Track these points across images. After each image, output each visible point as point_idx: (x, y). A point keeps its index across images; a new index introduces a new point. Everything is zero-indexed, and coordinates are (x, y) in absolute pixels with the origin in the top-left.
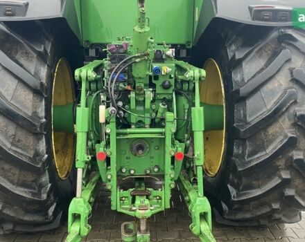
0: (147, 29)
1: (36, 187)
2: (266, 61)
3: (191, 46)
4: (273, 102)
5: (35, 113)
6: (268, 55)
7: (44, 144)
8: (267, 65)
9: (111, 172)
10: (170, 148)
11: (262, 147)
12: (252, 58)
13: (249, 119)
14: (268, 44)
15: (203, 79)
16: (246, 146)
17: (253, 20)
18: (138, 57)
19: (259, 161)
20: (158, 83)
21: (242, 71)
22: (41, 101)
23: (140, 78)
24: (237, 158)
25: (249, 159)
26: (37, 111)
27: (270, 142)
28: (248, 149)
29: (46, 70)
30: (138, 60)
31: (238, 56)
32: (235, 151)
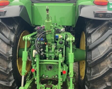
0: (50, 21)
1: (8, 81)
2: (101, 34)
3: (74, 27)
4: (103, 52)
5: (8, 53)
6: (102, 32)
7: (11, 64)
8: (101, 36)
9: (37, 77)
10: (60, 69)
11: (98, 72)
12: (95, 33)
13: (93, 59)
14: (103, 27)
15: (73, 41)
16: (91, 70)
17: (95, 17)
18: (47, 32)
19: (97, 77)
20: (58, 42)
21: (91, 39)
22: (11, 48)
23: (49, 40)
24: (88, 75)
25: (93, 76)
26: (9, 52)
27: (102, 69)
28: (92, 72)
29: (14, 36)
30: (47, 33)
31: (90, 32)
32: (87, 72)
